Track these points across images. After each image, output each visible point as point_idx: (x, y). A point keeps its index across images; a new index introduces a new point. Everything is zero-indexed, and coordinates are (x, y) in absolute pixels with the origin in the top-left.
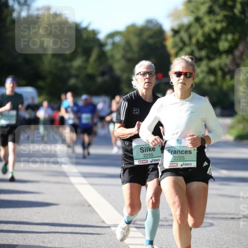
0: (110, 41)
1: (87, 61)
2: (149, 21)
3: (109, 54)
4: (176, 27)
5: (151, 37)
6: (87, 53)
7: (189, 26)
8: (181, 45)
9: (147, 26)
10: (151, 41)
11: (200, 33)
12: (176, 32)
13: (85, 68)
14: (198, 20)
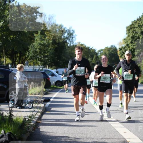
0: (99, 53)
1: (92, 59)
2: (112, 46)
3: (99, 57)
4: (121, 48)
5: (113, 51)
6: (92, 57)
7: (125, 47)
8: (122, 53)
9: (111, 47)
10: (113, 52)
11: (128, 49)
12: (120, 49)
13: (92, 61)
14: (127, 45)
